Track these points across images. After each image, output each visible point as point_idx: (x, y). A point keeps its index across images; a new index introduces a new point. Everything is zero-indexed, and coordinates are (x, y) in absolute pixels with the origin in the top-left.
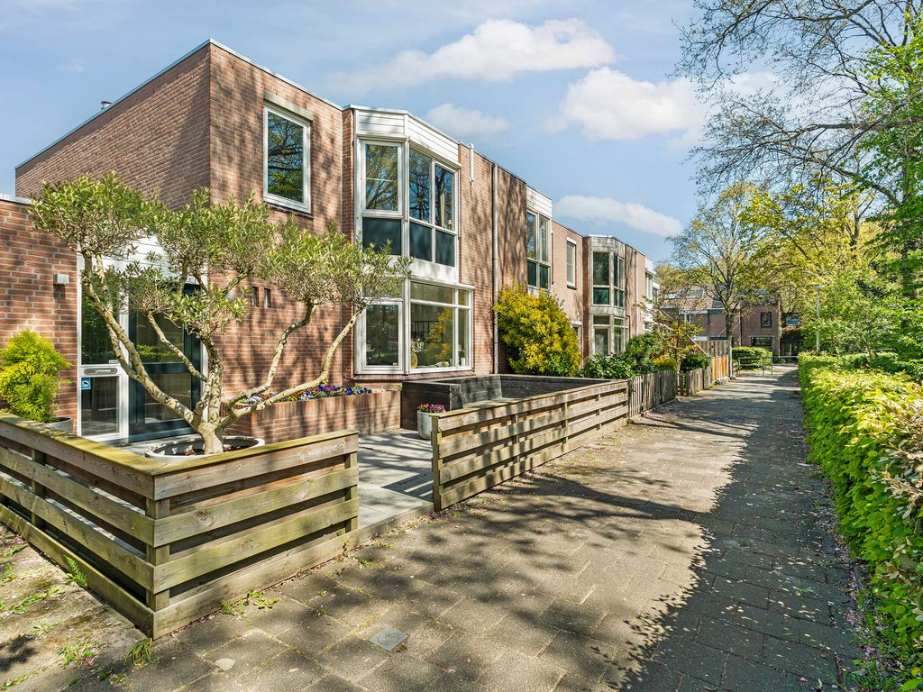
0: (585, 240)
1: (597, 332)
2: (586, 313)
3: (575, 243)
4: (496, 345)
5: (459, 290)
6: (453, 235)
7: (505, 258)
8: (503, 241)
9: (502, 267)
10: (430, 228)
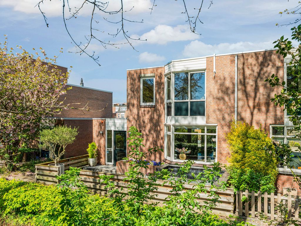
5: (207, 126)
6: (204, 101)
7: (256, 104)
8: (252, 94)
9: (251, 110)
10: (188, 102)
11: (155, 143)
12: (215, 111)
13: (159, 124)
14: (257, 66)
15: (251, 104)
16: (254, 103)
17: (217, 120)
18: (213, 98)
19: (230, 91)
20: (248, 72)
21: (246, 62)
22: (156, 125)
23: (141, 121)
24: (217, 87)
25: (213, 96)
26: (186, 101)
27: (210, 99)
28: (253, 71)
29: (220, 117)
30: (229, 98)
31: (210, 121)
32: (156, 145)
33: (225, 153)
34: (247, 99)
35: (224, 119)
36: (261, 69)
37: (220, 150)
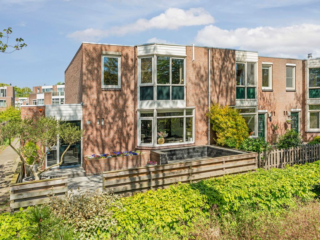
0: (304, 62)
1: (312, 114)
2: (304, 104)
3: (295, 65)
4: (209, 132)
5: (186, 109)
6: (184, 86)
7: (220, 90)
8: (218, 82)
9: (217, 95)
10: (169, 86)
11: (120, 131)
12: (194, 95)
13: (124, 110)
14: (221, 60)
15: (218, 90)
16: (219, 89)
17: (195, 103)
18: (192, 84)
19: (204, 78)
20: (216, 64)
21: (214, 56)
22: (121, 111)
23: (103, 107)
24: (195, 74)
25: (192, 81)
26: (168, 85)
27: (189, 84)
28: (219, 64)
29: (197, 100)
30: (204, 84)
31: (190, 104)
32: (122, 133)
33: (200, 131)
34: (215, 86)
35: (199, 102)
36: (223, 64)
37: (198, 130)
